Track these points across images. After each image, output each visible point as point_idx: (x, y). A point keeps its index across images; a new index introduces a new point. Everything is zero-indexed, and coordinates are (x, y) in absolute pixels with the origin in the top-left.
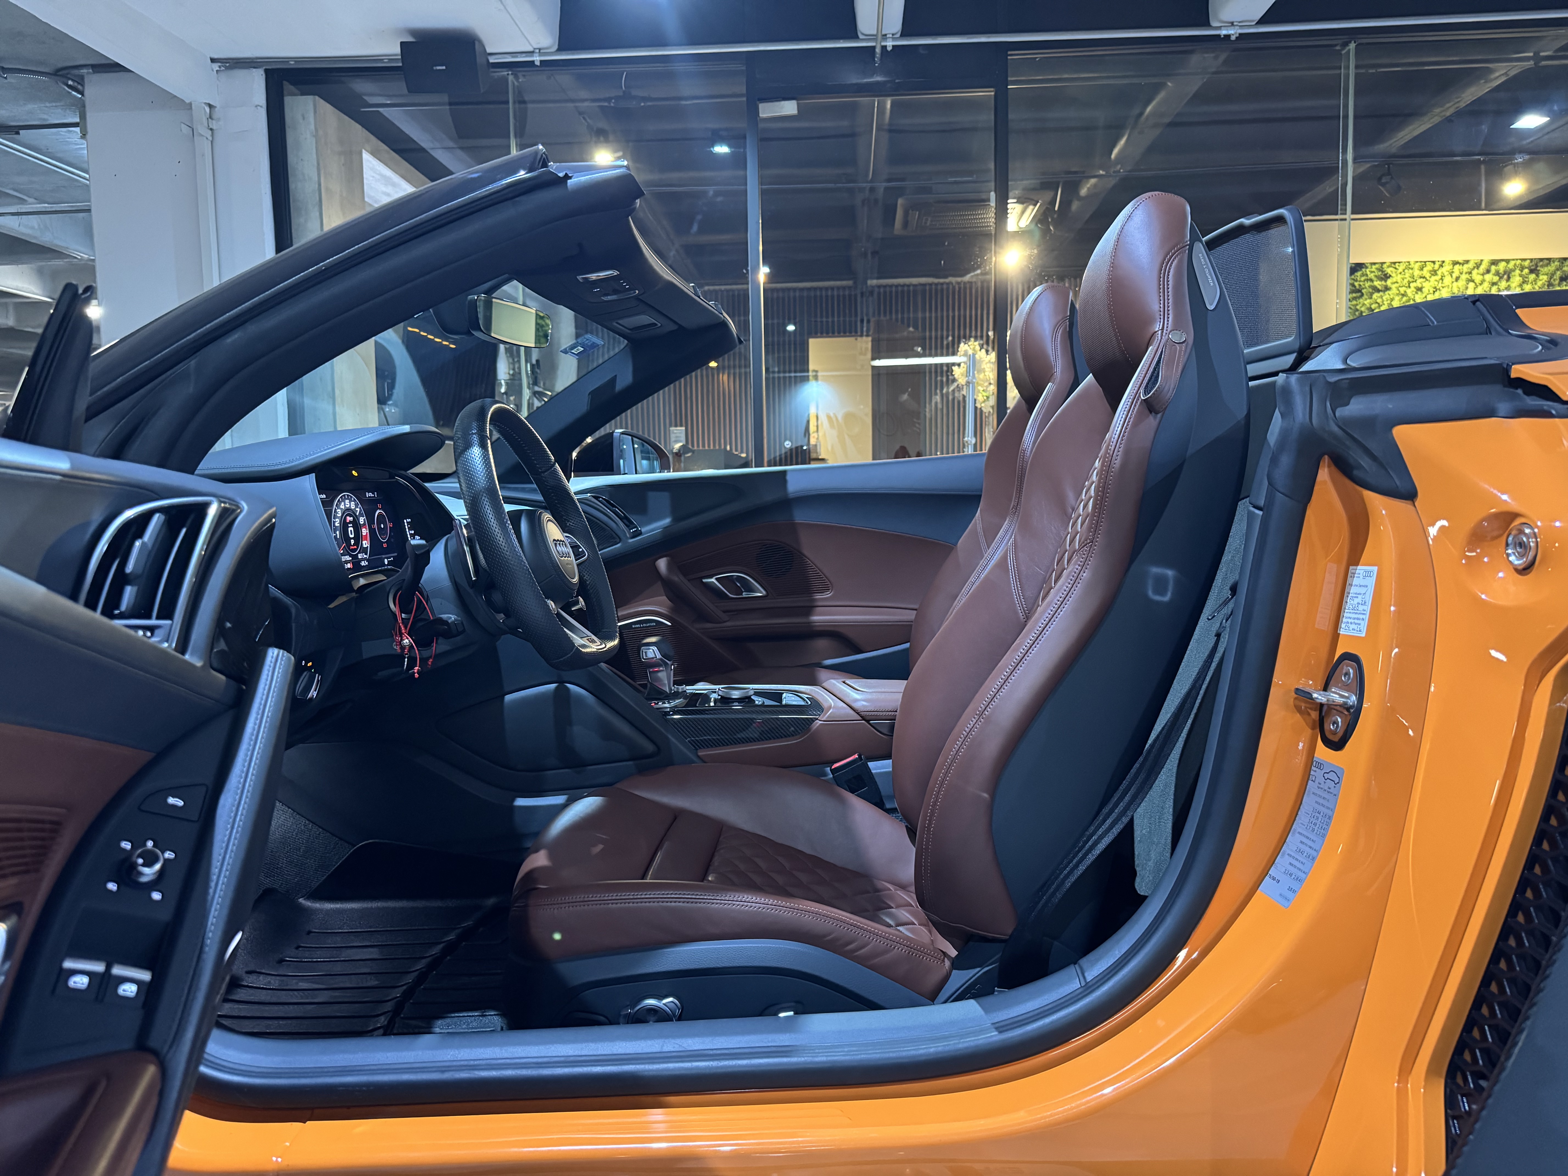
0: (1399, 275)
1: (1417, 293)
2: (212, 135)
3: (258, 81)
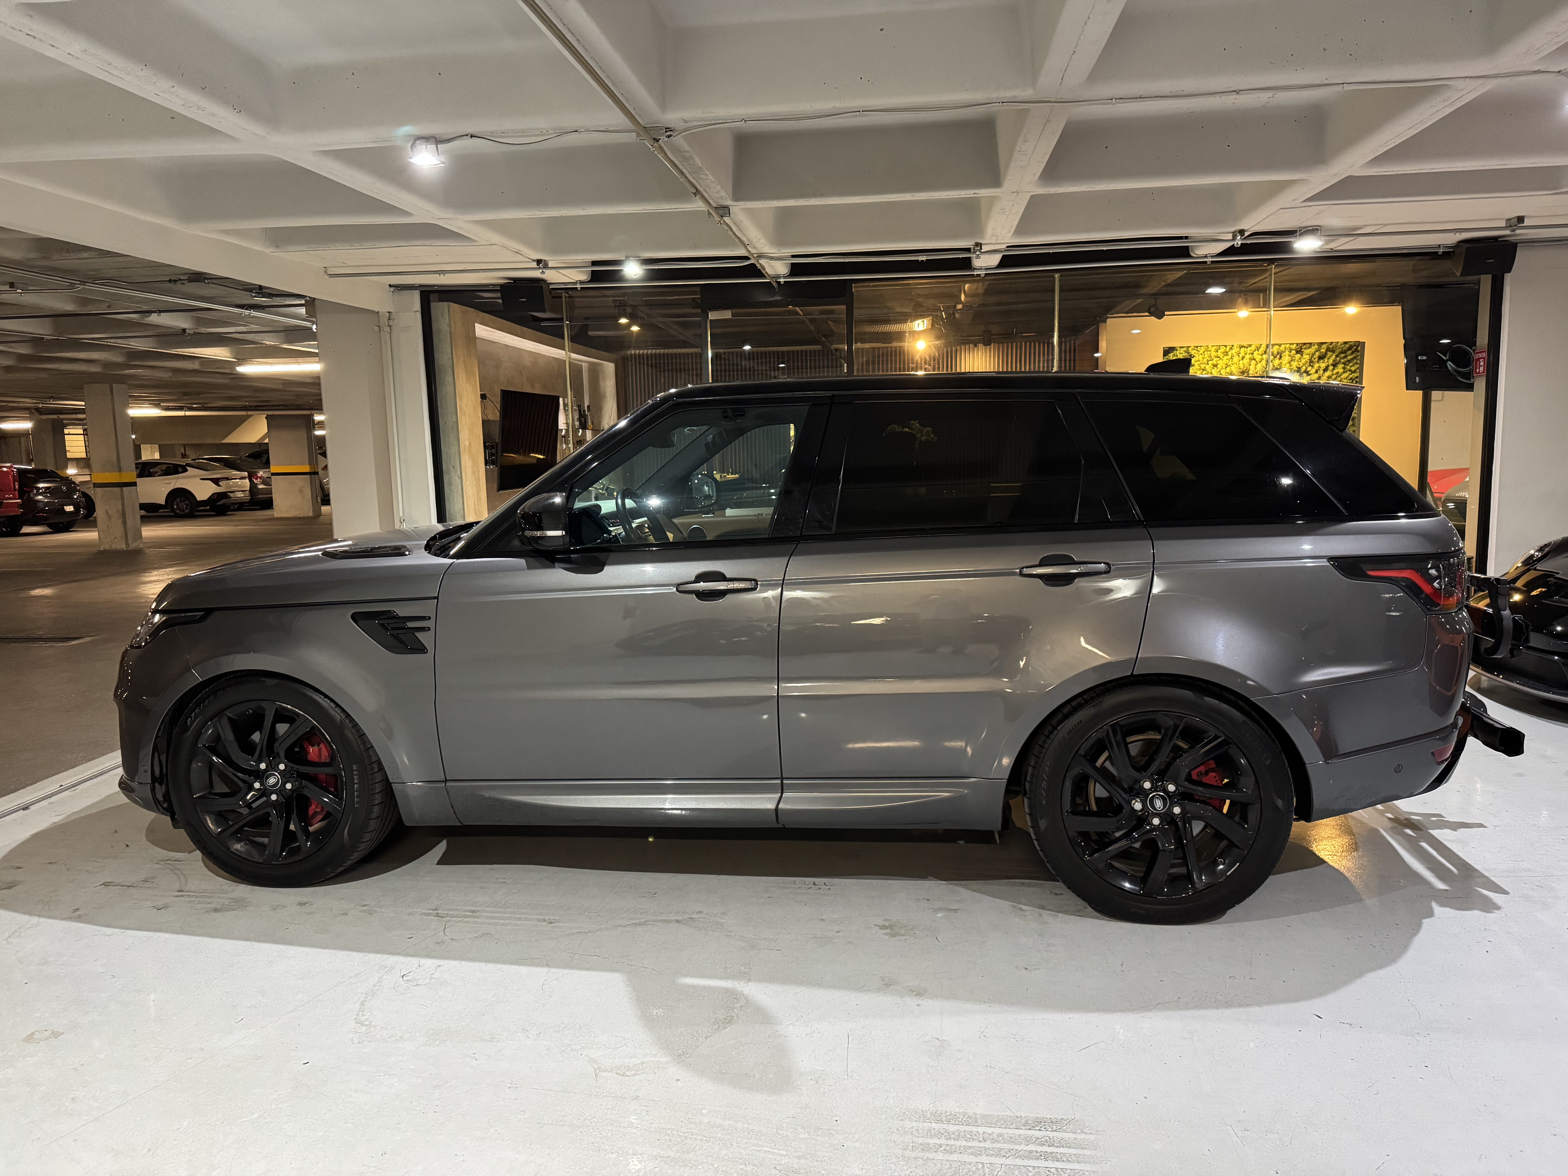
0: (1201, 356)
1: (1213, 368)
2: (390, 330)
3: (416, 297)
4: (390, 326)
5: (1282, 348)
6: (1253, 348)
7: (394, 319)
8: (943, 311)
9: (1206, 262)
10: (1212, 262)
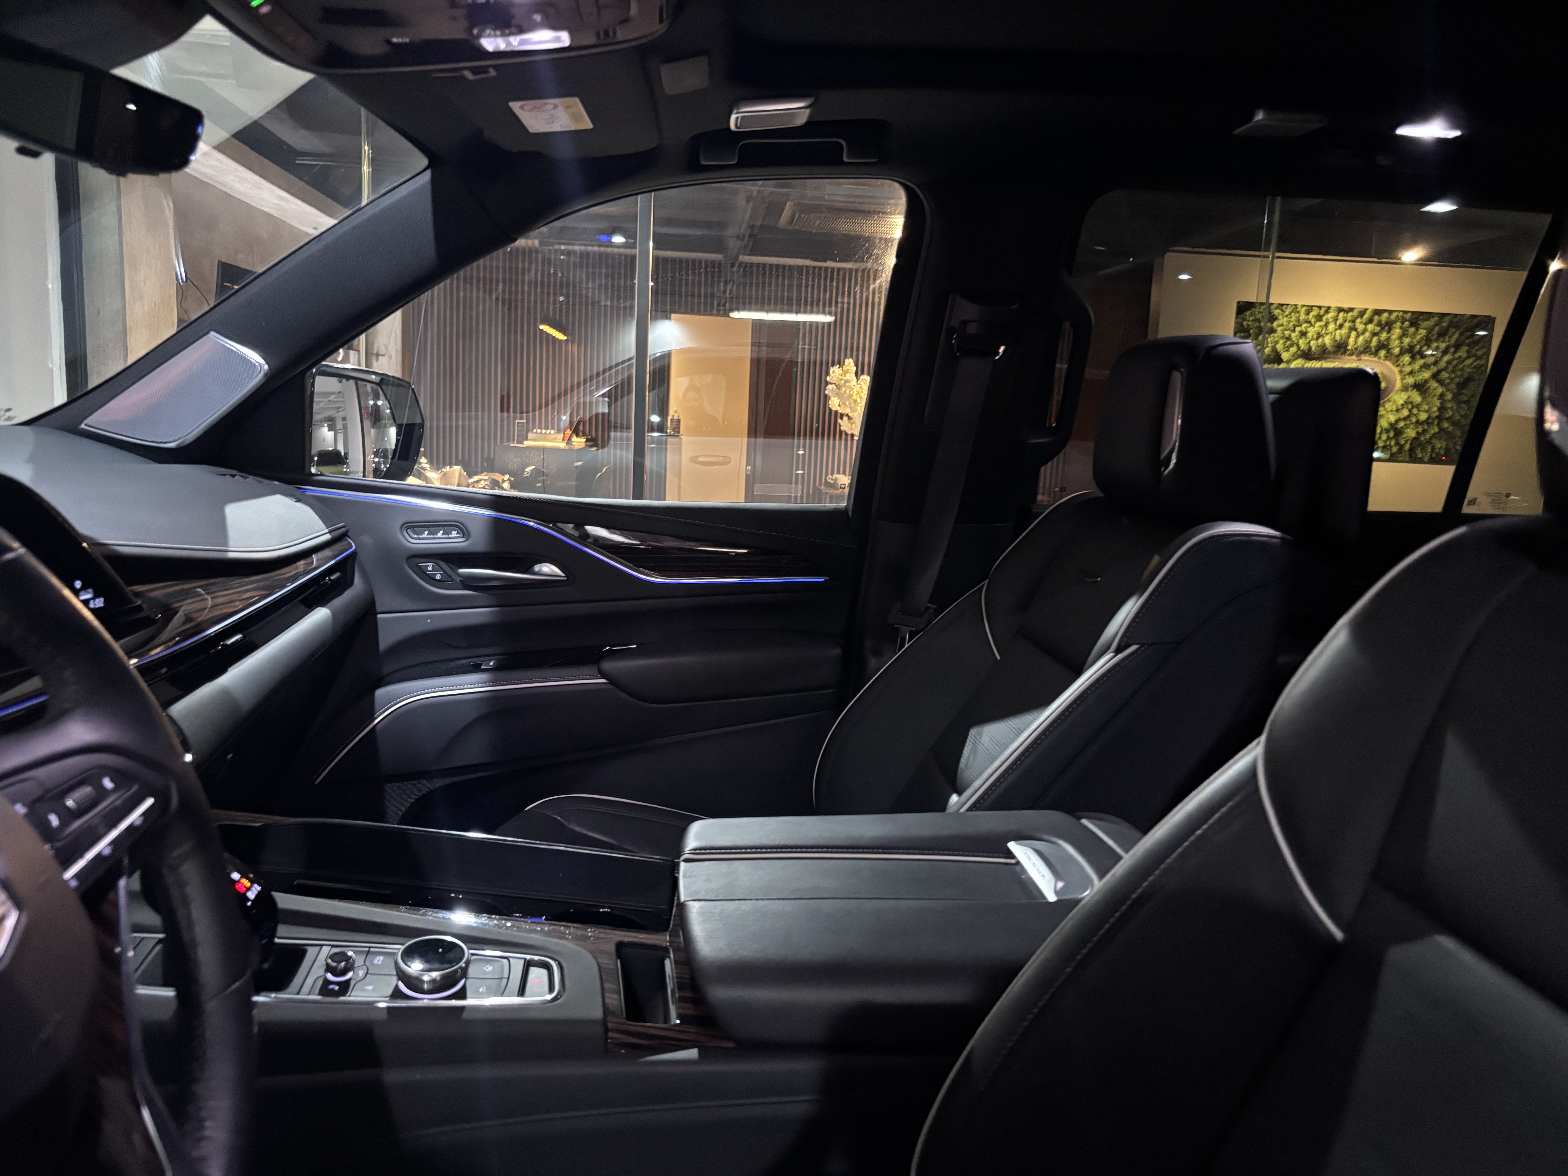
0: (1285, 318)
5: (1393, 317)
6: (1355, 313)
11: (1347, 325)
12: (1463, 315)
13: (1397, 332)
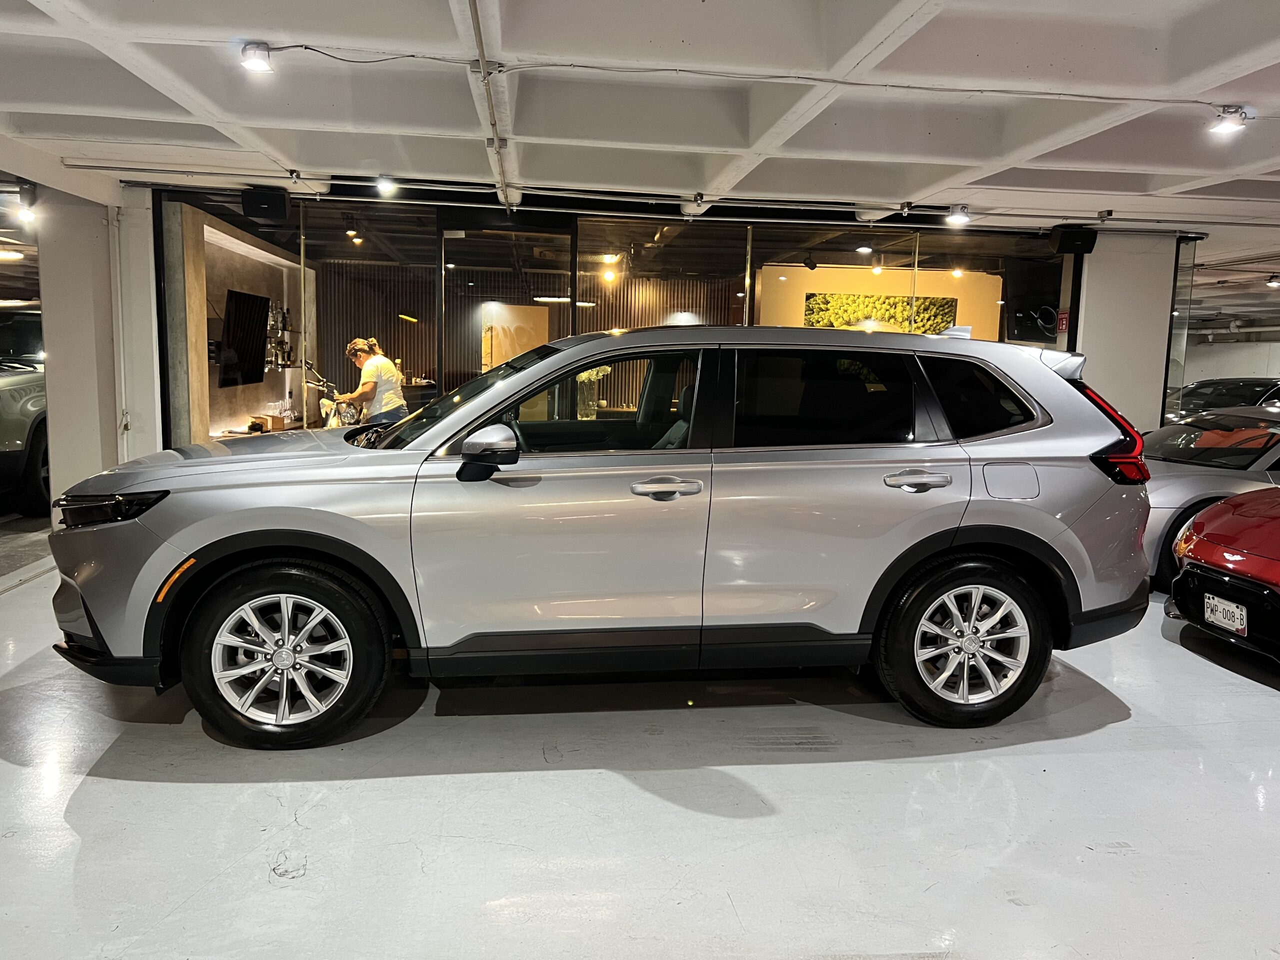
0: (834, 302)
2: (119, 225)
3: (148, 195)
4: (118, 221)
5: (897, 300)
6: (875, 298)
7: (123, 215)
8: (632, 248)
9: (869, 226)
10: (874, 226)
11: (871, 305)
12: (938, 298)
13: (900, 308)
